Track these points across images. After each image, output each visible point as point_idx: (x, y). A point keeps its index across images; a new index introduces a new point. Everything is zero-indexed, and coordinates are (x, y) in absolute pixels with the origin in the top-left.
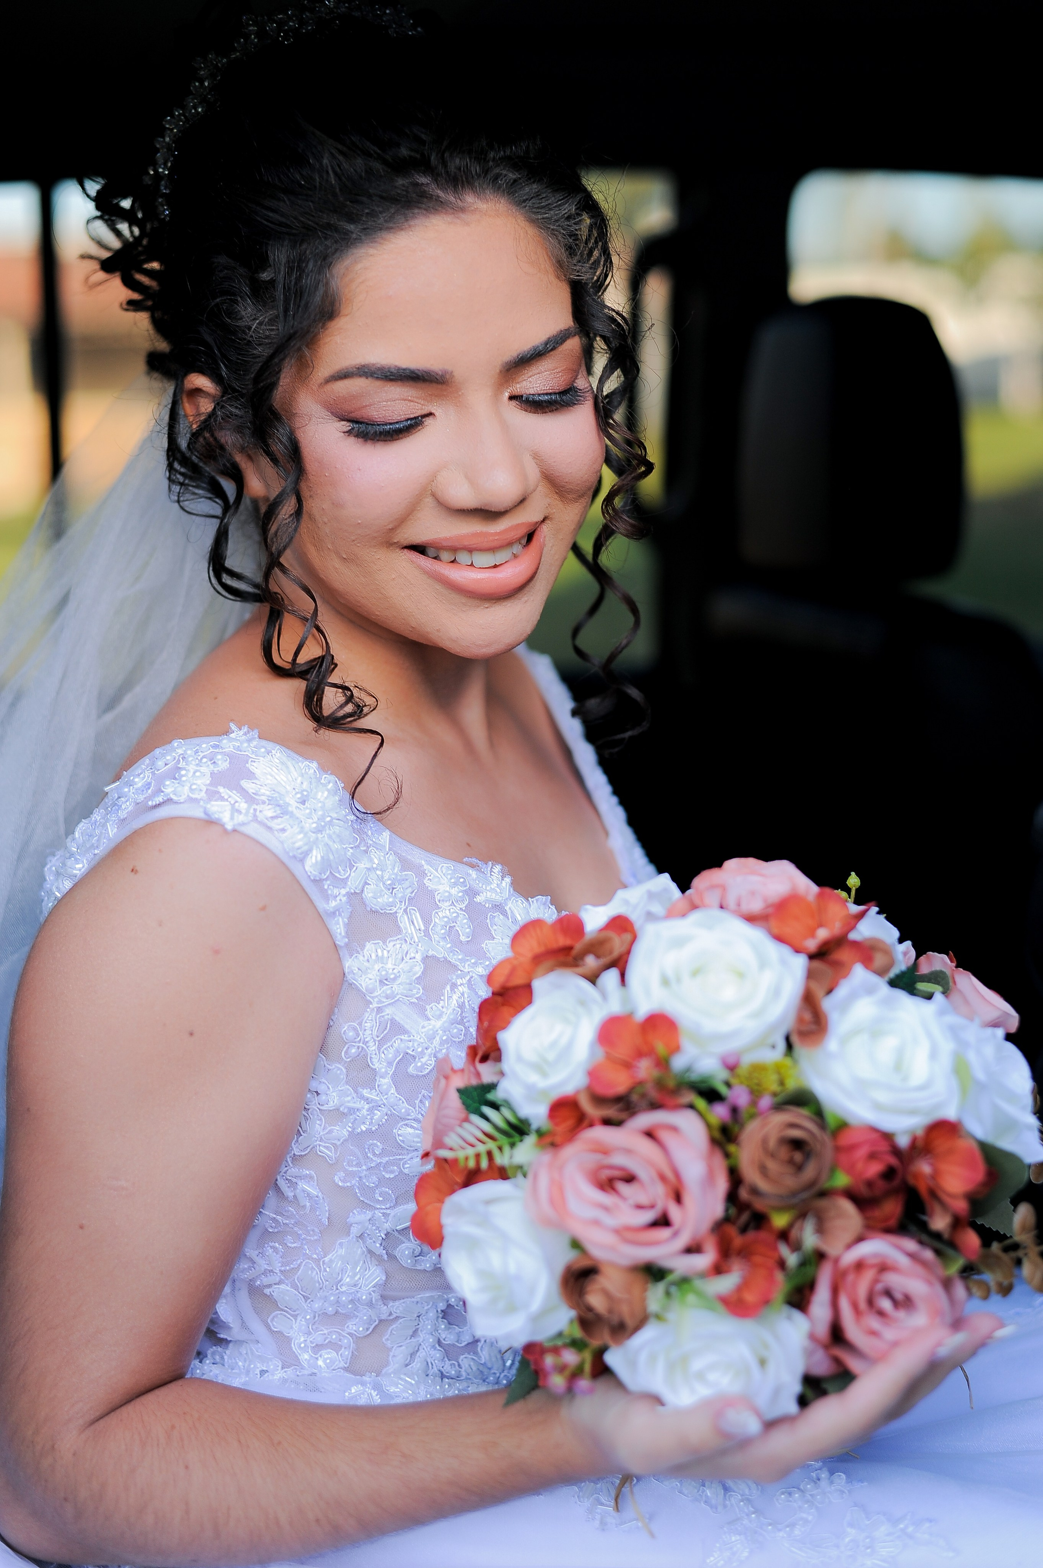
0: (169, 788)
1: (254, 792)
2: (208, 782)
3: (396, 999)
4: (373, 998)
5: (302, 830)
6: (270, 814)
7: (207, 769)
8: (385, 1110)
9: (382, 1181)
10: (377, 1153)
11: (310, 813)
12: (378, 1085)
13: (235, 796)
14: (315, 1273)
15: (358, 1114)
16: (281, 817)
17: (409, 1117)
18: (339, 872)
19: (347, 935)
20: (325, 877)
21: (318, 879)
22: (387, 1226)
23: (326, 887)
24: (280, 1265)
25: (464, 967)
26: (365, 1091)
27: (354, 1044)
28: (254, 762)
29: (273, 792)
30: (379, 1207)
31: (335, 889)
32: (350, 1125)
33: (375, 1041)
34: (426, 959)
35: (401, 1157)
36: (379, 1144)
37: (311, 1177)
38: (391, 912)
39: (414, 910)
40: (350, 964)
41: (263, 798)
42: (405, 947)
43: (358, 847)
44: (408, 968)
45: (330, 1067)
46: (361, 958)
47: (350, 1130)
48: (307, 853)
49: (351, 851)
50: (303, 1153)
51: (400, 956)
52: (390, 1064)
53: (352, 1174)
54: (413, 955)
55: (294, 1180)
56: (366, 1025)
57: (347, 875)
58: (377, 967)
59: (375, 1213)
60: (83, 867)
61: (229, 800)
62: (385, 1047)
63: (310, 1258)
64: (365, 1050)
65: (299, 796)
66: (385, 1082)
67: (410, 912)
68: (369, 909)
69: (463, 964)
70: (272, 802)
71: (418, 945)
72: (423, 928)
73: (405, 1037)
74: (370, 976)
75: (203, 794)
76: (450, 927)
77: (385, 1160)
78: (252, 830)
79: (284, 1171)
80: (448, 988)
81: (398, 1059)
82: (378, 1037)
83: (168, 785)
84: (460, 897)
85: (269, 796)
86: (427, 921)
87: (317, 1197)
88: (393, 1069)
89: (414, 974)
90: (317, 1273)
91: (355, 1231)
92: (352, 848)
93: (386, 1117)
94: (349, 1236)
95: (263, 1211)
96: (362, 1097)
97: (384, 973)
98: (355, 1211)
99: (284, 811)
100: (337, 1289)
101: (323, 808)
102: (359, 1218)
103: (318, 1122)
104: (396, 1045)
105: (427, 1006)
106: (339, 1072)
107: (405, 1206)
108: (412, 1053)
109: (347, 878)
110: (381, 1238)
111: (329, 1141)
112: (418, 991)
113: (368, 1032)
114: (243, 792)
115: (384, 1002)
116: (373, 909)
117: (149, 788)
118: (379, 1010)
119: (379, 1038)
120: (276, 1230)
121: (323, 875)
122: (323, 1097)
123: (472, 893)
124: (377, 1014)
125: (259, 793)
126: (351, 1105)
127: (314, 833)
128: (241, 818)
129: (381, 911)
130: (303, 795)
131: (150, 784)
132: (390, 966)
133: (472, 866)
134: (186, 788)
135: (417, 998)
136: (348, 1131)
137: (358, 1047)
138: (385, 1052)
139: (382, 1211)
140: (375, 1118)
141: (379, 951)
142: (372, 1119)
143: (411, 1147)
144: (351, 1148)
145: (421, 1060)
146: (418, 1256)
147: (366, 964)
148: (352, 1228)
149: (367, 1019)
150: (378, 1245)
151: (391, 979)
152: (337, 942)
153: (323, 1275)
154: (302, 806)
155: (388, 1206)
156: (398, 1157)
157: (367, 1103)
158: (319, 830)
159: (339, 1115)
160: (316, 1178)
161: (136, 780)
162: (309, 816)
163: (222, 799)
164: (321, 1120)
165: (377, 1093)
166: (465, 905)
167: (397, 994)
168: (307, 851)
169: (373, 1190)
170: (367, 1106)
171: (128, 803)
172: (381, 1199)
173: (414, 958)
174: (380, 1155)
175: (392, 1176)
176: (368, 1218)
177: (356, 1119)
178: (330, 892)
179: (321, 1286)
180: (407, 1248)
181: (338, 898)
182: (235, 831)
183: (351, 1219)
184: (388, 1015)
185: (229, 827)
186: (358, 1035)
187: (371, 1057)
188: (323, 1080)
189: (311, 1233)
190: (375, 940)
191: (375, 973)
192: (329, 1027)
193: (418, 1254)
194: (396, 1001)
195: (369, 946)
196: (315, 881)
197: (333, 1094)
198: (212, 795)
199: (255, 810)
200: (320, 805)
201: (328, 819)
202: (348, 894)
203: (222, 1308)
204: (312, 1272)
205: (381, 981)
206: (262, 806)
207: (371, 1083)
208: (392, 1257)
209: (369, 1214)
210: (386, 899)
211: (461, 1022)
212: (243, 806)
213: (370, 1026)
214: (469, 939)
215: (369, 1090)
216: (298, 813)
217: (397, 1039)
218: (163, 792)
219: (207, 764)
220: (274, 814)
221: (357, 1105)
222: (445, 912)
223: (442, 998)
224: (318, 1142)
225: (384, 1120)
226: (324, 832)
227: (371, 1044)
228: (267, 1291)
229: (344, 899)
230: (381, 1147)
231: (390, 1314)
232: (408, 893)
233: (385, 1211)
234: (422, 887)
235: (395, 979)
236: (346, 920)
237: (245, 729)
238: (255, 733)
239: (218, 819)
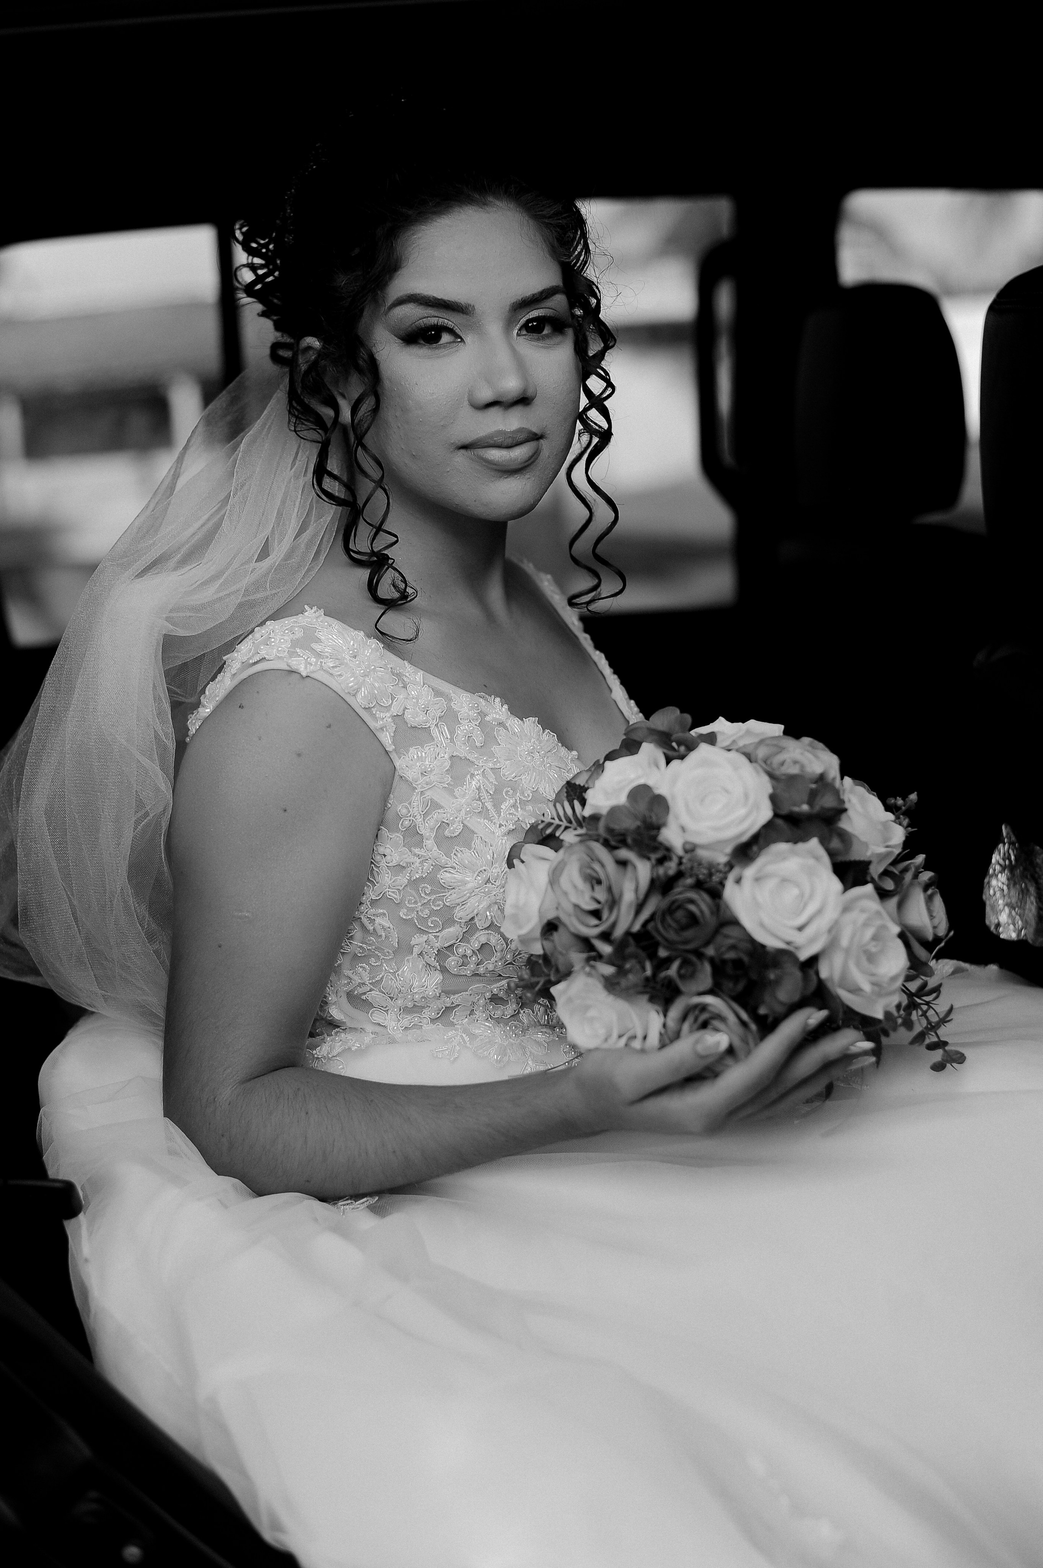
0: (265, 651)
1: (320, 650)
2: (290, 646)
3: (433, 785)
4: (417, 785)
5: (353, 675)
6: (332, 665)
7: (288, 637)
8: (431, 862)
9: (433, 913)
10: (428, 893)
11: (360, 664)
12: (425, 845)
13: (307, 654)
14: (393, 982)
15: (413, 866)
16: (339, 667)
18: (384, 702)
19: (394, 743)
20: (373, 705)
21: (367, 707)
22: (438, 945)
23: (374, 712)
24: (368, 978)
25: (479, 762)
26: (417, 850)
27: (407, 818)
28: (320, 632)
30: (433, 931)
31: (381, 713)
32: (408, 874)
33: (420, 814)
34: (452, 757)
35: (444, 894)
36: (428, 886)
37: (384, 914)
38: (426, 727)
39: (443, 725)
40: (399, 763)
41: (327, 654)
42: (437, 750)
43: (397, 684)
44: (440, 764)
45: (391, 836)
48: (358, 691)
50: (378, 898)
51: (433, 756)
52: (432, 829)
53: (412, 909)
54: (442, 755)
55: (373, 918)
56: (414, 804)
57: (391, 703)
58: (418, 764)
59: (429, 936)
61: (304, 656)
62: (428, 818)
63: (390, 972)
64: (415, 822)
65: (351, 653)
66: (430, 842)
67: (440, 726)
68: (409, 726)
69: (478, 761)
70: (333, 657)
71: (446, 749)
72: (449, 737)
73: (441, 811)
74: (414, 770)
75: (286, 654)
76: (468, 737)
77: (434, 897)
78: (320, 676)
79: (365, 912)
80: (469, 776)
81: (437, 826)
82: (422, 812)
83: (262, 649)
84: (475, 716)
85: (331, 653)
86: (452, 732)
87: (389, 928)
88: (435, 833)
89: (445, 768)
90: (395, 982)
91: (416, 950)
92: (393, 686)
93: (432, 867)
94: (412, 953)
95: (353, 942)
96: (415, 855)
97: (423, 768)
98: (415, 936)
99: (341, 663)
100: (411, 992)
101: (368, 660)
102: (418, 940)
103: (386, 875)
104: (435, 817)
105: (455, 790)
106: (398, 839)
107: (451, 930)
108: (446, 821)
109: (390, 706)
110: (434, 954)
113: (416, 809)
114: (313, 651)
115: (425, 788)
116: (413, 726)
117: (250, 652)
118: (422, 793)
119: (424, 813)
120: (363, 955)
121: (371, 704)
122: (388, 858)
123: (482, 714)
124: (421, 796)
125: (324, 651)
126: (408, 860)
127: (362, 677)
128: (312, 668)
129: (419, 727)
130: (354, 652)
131: (251, 649)
132: (427, 763)
133: (483, 697)
134: (275, 650)
135: (447, 784)
137: (410, 820)
138: (428, 822)
139: (434, 934)
140: (424, 868)
141: (419, 753)
142: (422, 869)
143: (450, 886)
144: (410, 891)
145: (454, 826)
146: (464, 966)
147: (410, 762)
148: (414, 948)
149: (414, 800)
150: (433, 959)
151: (428, 771)
152: (387, 749)
153: (399, 983)
154: (353, 659)
155: (437, 930)
156: (442, 894)
157: (419, 859)
158: (365, 675)
159: (400, 868)
160: (387, 915)
161: (244, 649)
162: (359, 666)
163: (299, 656)
164: (387, 873)
165: (424, 851)
166: (478, 722)
167: (434, 781)
168: (358, 689)
169: (426, 919)
170: (419, 861)
171: (238, 664)
172: (432, 925)
173: (444, 757)
174: (430, 895)
175: (439, 908)
176: (425, 940)
177: (412, 870)
178: (378, 715)
179: (400, 990)
180: (456, 960)
181: (385, 720)
182: (308, 676)
183: (413, 943)
184: (428, 796)
185: (304, 674)
186: (409, 812)
187: (419, 827)
188: (388, 846)
189: (387, 954)
190: (416, 746)
191: (417, 768)
193: (461, 964)
194: (433, 786)
195: (412, 750)
196: (365, 708)
197: (395, 854)
198: (292, 654)
199: (321, 662)
200: (367, 658)
202: (393, 717)
204: (391, 982)
205: (421, 774)
206: (326, 660)
207: (420, 844)
208: (443, 968)
209: (425, 937)
210: (422, 718)
211: (479, 799)
212: (313, 660)
213: (416, 804)
214: (482, 745)
215: (419, 849)
216: (351, 664)
217: (436, 813)
218: (259, 653)
219: (288, 634)
220: (335, 665)
221: (412, 860)
222: (464, 728)
223: (465, 784)
224: (387, 889)
225: (431, 869)
226: (370, 676)
227: (418, 817)
228: (363, 997)
229: (390, 720)
230: (430, 889)
231: (453, 1003)
232: (439, 714)
233: (435, 934)
234: (449, 708)
235: (431, 771)
236: (393, 735)
237: (315, 608)
238: (322, 612)
239: (297, 669)
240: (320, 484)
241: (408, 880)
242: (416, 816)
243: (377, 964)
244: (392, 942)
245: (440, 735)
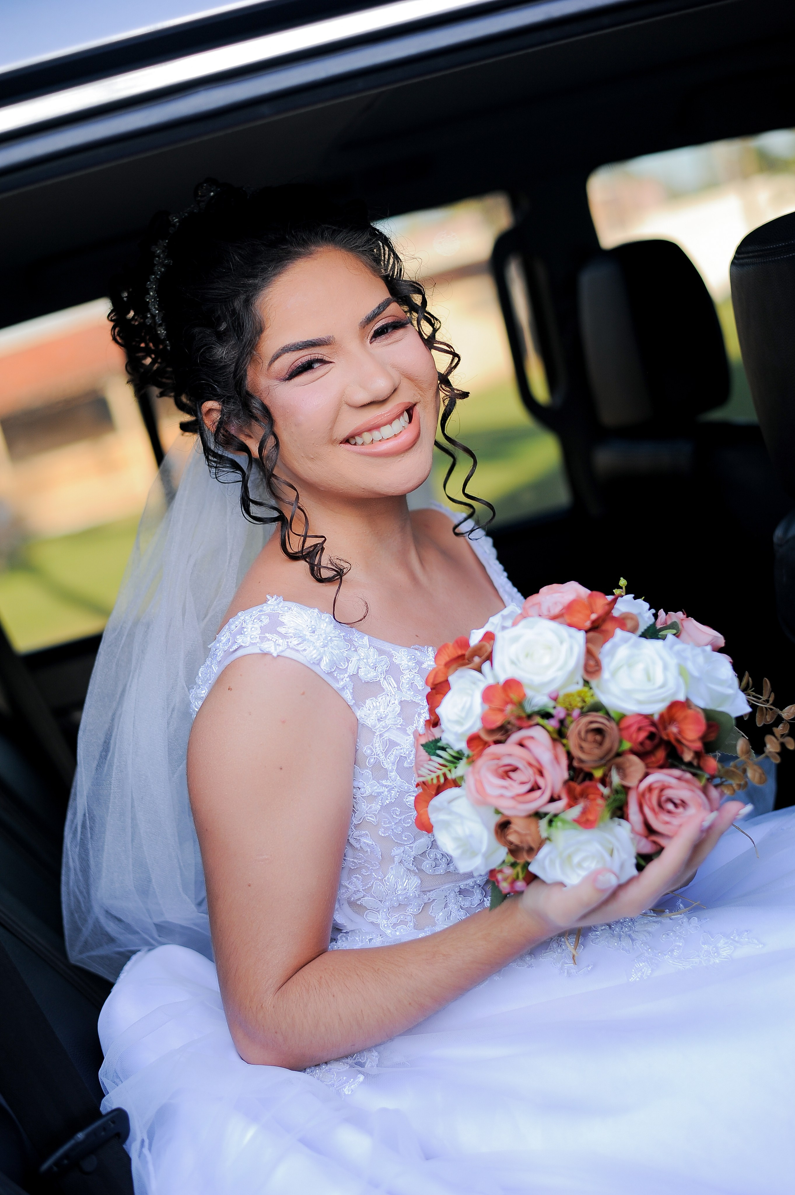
0: (240, 640)
1: (285, 632)
2: (260, 632)
3: (389, 727)
4: (376, 729)
5: (315, 647)
6: (296, 642)
7: (257, 626)
8: (396, 789)
9: (404, 829)
10: (398, 814)
11: (319, 637)
12: (390, 777)
13: (275, 637)
14: (381, 887)
15: (383, 795)
16: (303, 643)
17: (411, 791)
18: (341, 665)
19: (353, 698)
20: (334, 670)
21: (330, 672)
22: (413, 853)
23: (335, 675)
24: (362, 886)
25: (423, 703)
26: (384, 781)
27: (372, 757)
28: (283, 616)
29: (296, 630)
30: (406, 844)
31: (341, 675)
32: (380, 802)
33: (382, 753)
34: (401, 702)
35: (411, 814)
36: (398, 809)
37: (367, 835)
38: (376, 680)
39: (390, 677)
40: (359, 714)
41: (291, 635)
42: (388, 698)
43: (350, 649)
44: (392, 709)
45: (363, 772)
46: (365, 709)
47: (381, 804)
48: (320, 660)
49: (346, 652)
50: (360, 822)
51: (386, 704)
52: (393, 763)
53: (387, 829)
54: (393, 702)
55: (358, 838)
56: (375, 745)
57: (346, 666)
58: (375, 712)
59: (405, 847)
60: (206, 692)
61: (272, 640)
62: (388, 755)
63: (378, 879)
64: (379, 759)
65: (310, 629)
66: (393, 774)
67: (388, 679)
68: (363, 682)
69: (422, 702)
70: (296, 636)
71: (395, 696)
72: (396, 686)
73: (398, 747)
74: (372, 718)
75: (258, 640)
76: (411, 683)
77: (402, 817)
78: (289, 653)
79: (351, 834)
80: (417, 716)
81: (397, 760)
82: (384, 750)
83: (238, 638)
84: (414, 666)
85: (294, 633)
86: (398, 682)
87: (372, 845)
88: (396, 766)
89: (396, 712)
90: (383, 887)
91: (397, 859)
92: (347, 650)
93: (398, 793)
94: (394, 862)
95: (346, 859)
96: (383, 785)
97: (379, 715)
98: (394, 849)
99: (304, 640)
100: (396, 894)
101: (325, 633)
102: (397, 851)
103: (363, 804)
104: (394, 753)
105: (407, 728)
106: (368, 774)
107: (420, 841)
108: (404, 755)
109: (347, 668)
110: (412, 861)
111: (371, 813)
112: (400, 721)
113: (378, 749)
114: (279, 634)
115: (382, 731)
116: (366, 681)
117: (229, 642)
118: (381, 735)
119: (385, 751)
120: (356, 867)
121: (332, 669)
122: (362, 790)
123: (421, 662)
124: (380, 738)
125: (288, 632)
126: (378, 791)
127: (323, 647)
128: (281, 648)
129: (371, 682)
130: (312, 628)
131: (229, 639)
132: (382, 710)
133: (418, 649)
134: (249, 638)
136: (380, 805)
137: (375, 758)
138: (389, 758)
139: (408, 846)
140: (392, 795)
141: (374, 703)
142: (391, 796)
144: (384, 814)
145: (410, 758)
146: (435, 867)
147: (369, 712)
148: (395, 858)
149: (375, 742)
150: (411, 865)
151: (383, 717)
152: (349, 704)
153: (386, 888)
154: (313, 634)
155: (411, 842)
156: (409, 814)
157: (387, 788)
158: (324, 646)
159: (372, 798)
160: (369, 834)
161: (222, 638)
162: (318, 639)
163: (269, 640)
164: (364, 802)
165: (390, 781)
166: (417, 670)
167: (389, 725)
168: (320, 659)
169: (400, 835)
170: (386, 790)
171: (220, 652)
172: (406, 839)
173: (394, 703)
174: (399, 815)
175: (409, 825)
176: (402, 851)
177: (382, 798)
178: (338, 677)
179: (387, 893)
180: (427, 864)
181: (344, 680)
182: (278, 656)
184: (386, 737)
185: (275, 655)
186: (373, 752)
187: (382, 762)
188: (361, 780)
189: (375, 865)
190: (371, 697)
191: (374, 716)
192: (356, 750)
193: (434, 866)
194: (389, 729)
195: (368, 702)
196: (328, 673)
197: (367, 787)
198: (263, 639)
199: (287, 642)
200: (323, 631)
201: (329, 638)
202: (350, 676)
203: (337, 916)
204: (380, 887)
205: (378, 720)
206: (291, 639)
207: (386, 777)
208: (421, 870)
209: (402, 849)
210: (372, 674)
212: (280, 641)
213: (378, 746)
214: (423, 688)
215: (386, 780)
216: (311, 639)
217: (394, 749)
218: (236, 642)
219: (257, 623)
220: (298, 642)
221: (381, 790)
222: (407, 675)
223: (414, 722)
224: (366, 815)
225: (397, 795)
226: (328, 646)
227: (381, 755)
228: (359, 903)
229: (348, 679)
230: (399, 811)
231: (429, 899)
232: (385, 668)
233: (410, 845)
234: (392, 663)
235: (386, 717)
236: (351, 691)
237: (275, 597)
238: (281, 599)
239: (268, 652)
240: (248, 512)
241: (381, 806)
242: (379, 754)
243: (368, 873)
244: (377, 856)
245: (389, 685)
